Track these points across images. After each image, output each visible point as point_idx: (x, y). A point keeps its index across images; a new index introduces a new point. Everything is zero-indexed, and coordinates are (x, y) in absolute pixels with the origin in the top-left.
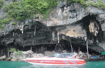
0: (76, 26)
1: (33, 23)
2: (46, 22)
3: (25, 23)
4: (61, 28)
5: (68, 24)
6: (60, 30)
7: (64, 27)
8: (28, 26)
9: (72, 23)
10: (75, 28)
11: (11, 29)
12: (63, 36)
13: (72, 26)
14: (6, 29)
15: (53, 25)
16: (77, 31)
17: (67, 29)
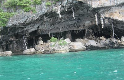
0: (121, 7)
1: (72, 3)
2: (92, 2)
3: (63, 3)
4: (105, 10)
5: (116, 4)
6: (103, 12)
7: (109, 8)
8: (64, 7)
9: (120, 4)
10: (120, 10)
11: (44, 12)
12: (106, 19)
13: (117, 8)
14: (38, 12)
15: (100, 6)
16: (122, 13)
17: (112, 10)
